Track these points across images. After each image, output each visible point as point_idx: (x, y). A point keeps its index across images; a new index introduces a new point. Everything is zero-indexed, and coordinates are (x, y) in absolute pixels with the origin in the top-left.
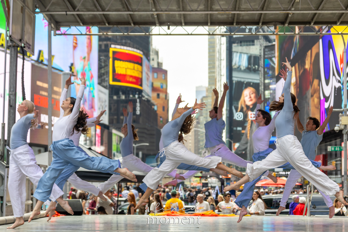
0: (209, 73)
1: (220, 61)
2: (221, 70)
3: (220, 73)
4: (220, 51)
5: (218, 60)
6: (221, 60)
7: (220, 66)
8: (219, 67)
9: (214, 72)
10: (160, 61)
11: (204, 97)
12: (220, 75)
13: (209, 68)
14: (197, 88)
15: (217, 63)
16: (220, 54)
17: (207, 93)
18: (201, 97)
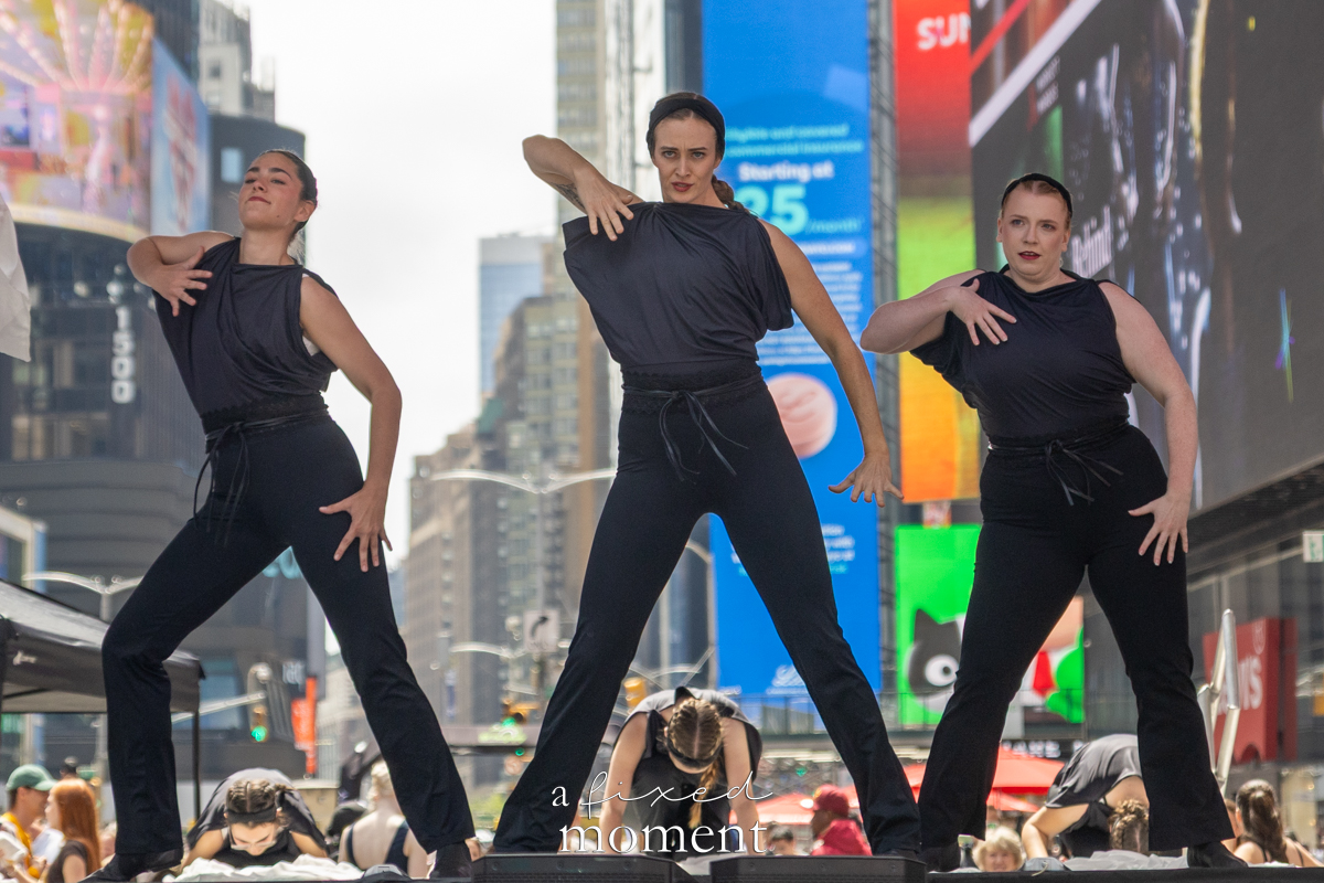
1: (626, 78)
3: (626, 154)
4: (625, 20)
5: (612, 69)
6: (633, 70)
7: (626, 109)
8: (620, 113)
10: (258, 78)
11: (531, 301)
12: (626, 163)
14: (486, 245)
15: (610, 91)
16: (625, 34)
17: (550, 280)
18: (509, 301)
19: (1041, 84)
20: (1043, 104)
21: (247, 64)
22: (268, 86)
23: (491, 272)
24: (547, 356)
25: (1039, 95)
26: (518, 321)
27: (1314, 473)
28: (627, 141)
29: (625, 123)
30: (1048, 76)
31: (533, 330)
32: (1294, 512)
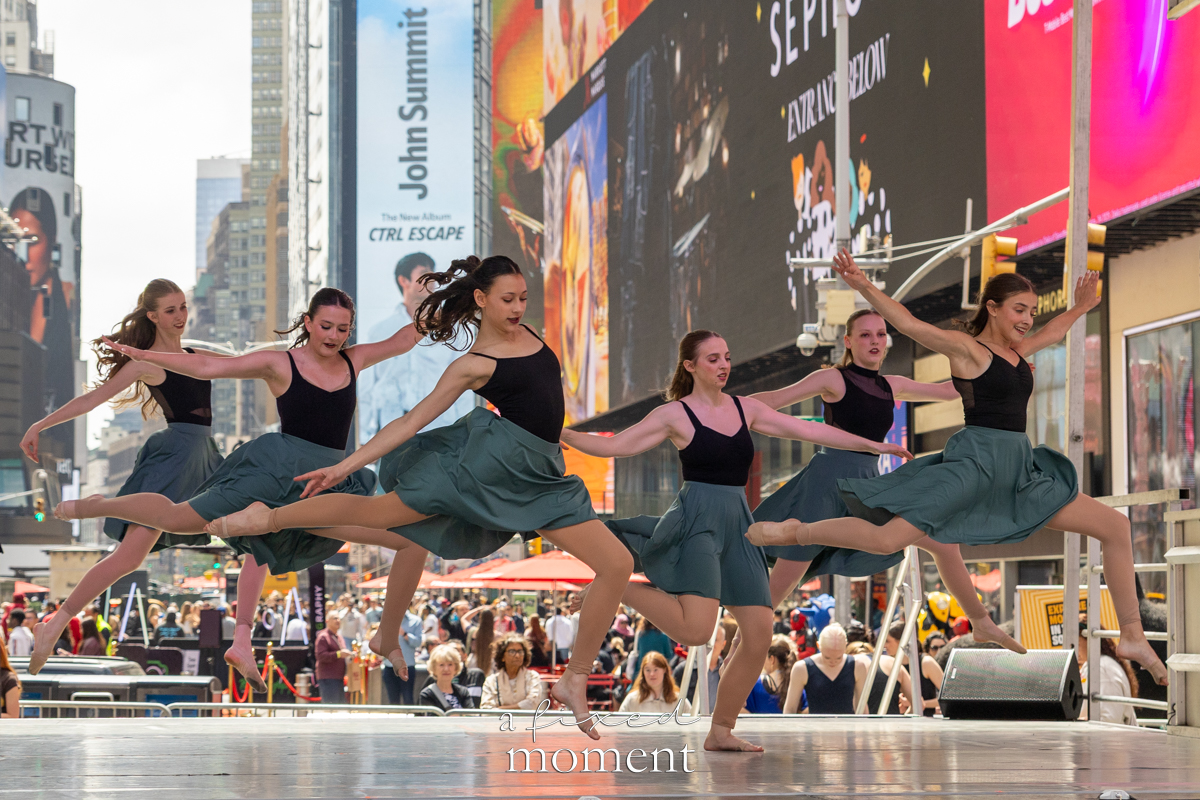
0: (255, 103)
1: (302, 52)
2: (307, 88)
3: (302, 105)
4: (302, 11)
5: (294, 46)
6: (308, 46)
7: (302, 74)
8: (298, 76)
9: (277, 101)
10: (41, 46)
11: (233, 205)
12: (302, 111)
13: (256, 83)
14: (201, 163)
15: (291, 60)
16: (302, 20)
17: (248, 190)
18: (218, 204)
19: (594, 76)
20: (595, 90)
21: (33, 36)
22: (49, 52)
23: (205, 185)
24: (245, 244)
25: (592, 84)
26: (225, 219)
27: (776, 354)
28: (303, 96)
29: (302, 84)
30: (599, 70)
31: (235, 226)
32: (762, 379)
